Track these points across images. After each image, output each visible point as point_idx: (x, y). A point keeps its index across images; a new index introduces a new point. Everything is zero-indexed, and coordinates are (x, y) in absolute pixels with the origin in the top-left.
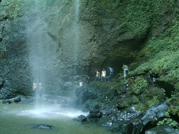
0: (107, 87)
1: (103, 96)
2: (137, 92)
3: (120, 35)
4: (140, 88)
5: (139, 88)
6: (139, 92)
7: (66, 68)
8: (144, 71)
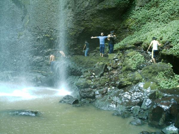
0: (92, 62)
1: (89, 72)
2: (134, 67)
3: (100, 3)
4: (137, 63)
5: (135, 63)
6: (135, 67)
7: (35, 40)
8: (134, 44)
